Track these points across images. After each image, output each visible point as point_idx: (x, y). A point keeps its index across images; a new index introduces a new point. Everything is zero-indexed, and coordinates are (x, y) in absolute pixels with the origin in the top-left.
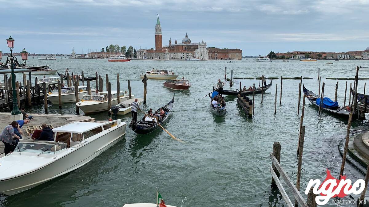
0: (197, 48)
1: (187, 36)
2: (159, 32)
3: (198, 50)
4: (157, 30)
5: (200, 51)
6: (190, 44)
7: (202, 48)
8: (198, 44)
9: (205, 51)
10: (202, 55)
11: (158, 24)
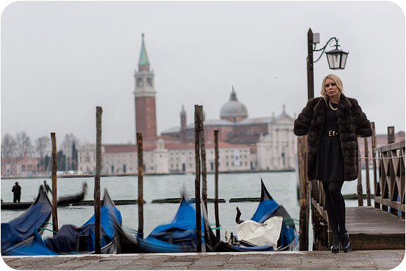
0: (266, 134)
1: (234, 97)
2: (147, 89)
3: (268, 138)
4: (139, 80)
5: (277, 142)
6: (245, 122)
7: (284, 133)
8: (269, 121)
10: (283, 155)
11: (144, 62)
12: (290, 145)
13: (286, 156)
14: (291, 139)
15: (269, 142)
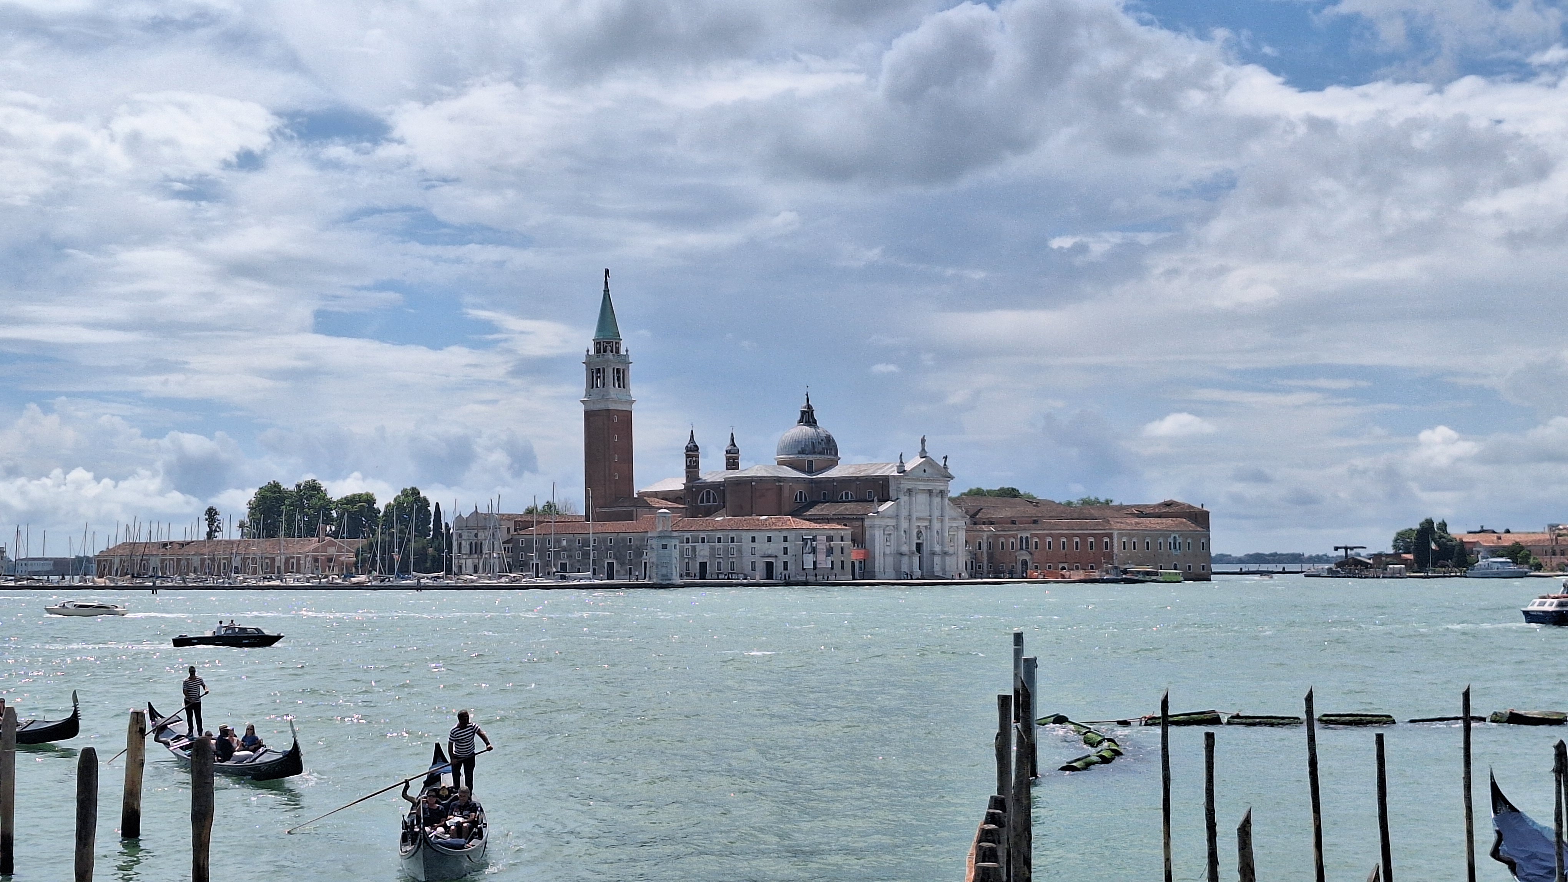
0: (884, 497)
2: (614, 394)
3: (889, 508)
4: (596, 373)
5: (909, 518)
6: (832, 474)
7: (921, 499)
8: (890, 472)
9: (941, 518)
10: (919, 546)
11: (607, 336)
12: (936, 525)
13: (925, 549)
14: (936, 513)
15: (890, 517)
